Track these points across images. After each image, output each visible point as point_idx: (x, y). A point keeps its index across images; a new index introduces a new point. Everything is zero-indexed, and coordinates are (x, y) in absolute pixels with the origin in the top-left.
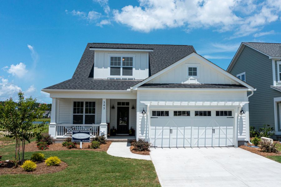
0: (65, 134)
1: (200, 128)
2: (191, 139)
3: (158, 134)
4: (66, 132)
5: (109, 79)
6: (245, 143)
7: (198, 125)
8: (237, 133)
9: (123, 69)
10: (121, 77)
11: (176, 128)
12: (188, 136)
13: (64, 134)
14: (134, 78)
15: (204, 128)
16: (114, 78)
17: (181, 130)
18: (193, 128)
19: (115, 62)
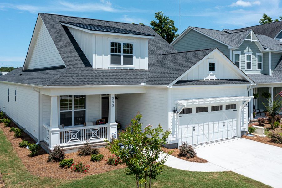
0: (70, 140)
1: (214, 123)
2: (208, 134)
3: (183, 133)
4: (71, 138)
5: (109, 68)
6: (245, 133)
7: (214, 120)
8: (241, 124)
9: (124, 57)
10: (122, 66)
11: (198, 125)
12: (206, 132)
13: (68, 141)
14: (135, 68)
15: (218, 122)
16: (115, 67)
17: (201, 126)
18: (210, 123)
19: (115, 48)
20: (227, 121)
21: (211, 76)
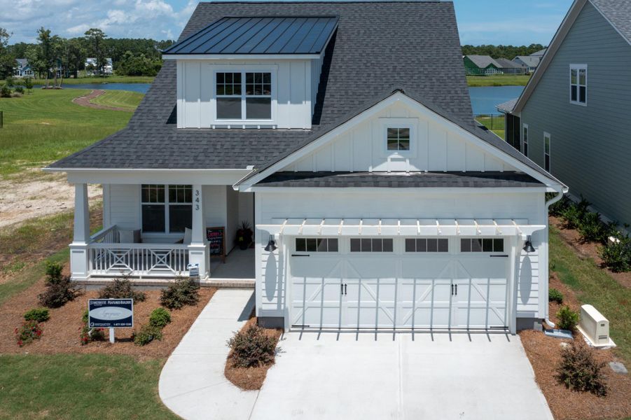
1: (418, 281)
2: (395, 308)
3: (310, 295)
4: (112, 263)
5: (214, 127)
6: (536, 324)
7: (414, 274)
8: (516, 297)
9: (247, 102)
10: (244, 122)
11: (357, 281)
12: (386, 302)
14: (276, 125)
15: (430, 281)
16: (227, 125)
17: (369, 287)
18: (401, 281)
19: (226, 83)
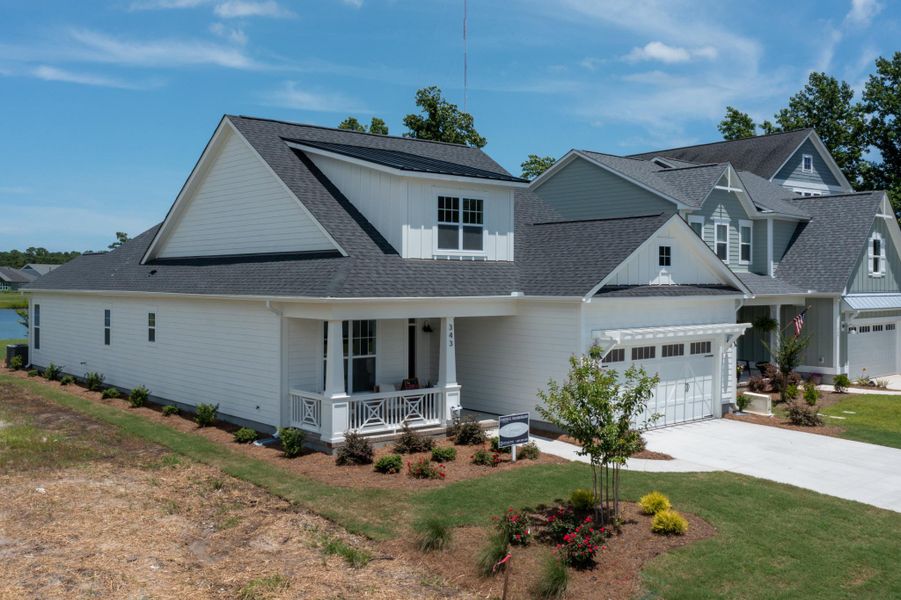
0: (365, 423)
1: (668, 383)
4: (367, 418)
5: (435, 258)
6: (730, 408)
8: (721, 387)
9: (464, 231)
10: (461, 253)
13: (362, 423)
14: (487, 257)
16: (447, 256)
19: (447, 209)
20: (693, 379)
21: (663, 278)
